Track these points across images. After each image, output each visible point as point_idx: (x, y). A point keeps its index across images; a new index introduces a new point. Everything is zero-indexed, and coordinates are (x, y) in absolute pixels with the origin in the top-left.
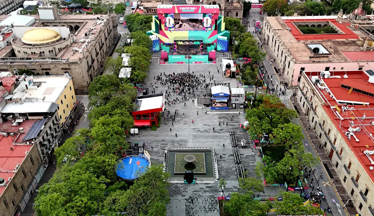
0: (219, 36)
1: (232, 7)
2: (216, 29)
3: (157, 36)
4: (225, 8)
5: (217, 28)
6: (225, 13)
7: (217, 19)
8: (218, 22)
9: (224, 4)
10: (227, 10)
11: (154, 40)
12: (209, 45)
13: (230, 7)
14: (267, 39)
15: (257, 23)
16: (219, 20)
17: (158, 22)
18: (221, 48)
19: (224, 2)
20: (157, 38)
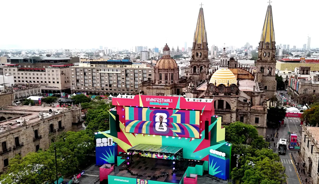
2: (207, 137)
4: (237, 110)
5: (210, 137)
6: (237, 116)
7: (210, 121)
9: (235, 104)
10: (240, 113)
13: (246, 108)
14: (308, 164)
15: (292, 136)
16: (212, 123)
18: (216, 171)
19: (235, 101)
20: (110, 144)
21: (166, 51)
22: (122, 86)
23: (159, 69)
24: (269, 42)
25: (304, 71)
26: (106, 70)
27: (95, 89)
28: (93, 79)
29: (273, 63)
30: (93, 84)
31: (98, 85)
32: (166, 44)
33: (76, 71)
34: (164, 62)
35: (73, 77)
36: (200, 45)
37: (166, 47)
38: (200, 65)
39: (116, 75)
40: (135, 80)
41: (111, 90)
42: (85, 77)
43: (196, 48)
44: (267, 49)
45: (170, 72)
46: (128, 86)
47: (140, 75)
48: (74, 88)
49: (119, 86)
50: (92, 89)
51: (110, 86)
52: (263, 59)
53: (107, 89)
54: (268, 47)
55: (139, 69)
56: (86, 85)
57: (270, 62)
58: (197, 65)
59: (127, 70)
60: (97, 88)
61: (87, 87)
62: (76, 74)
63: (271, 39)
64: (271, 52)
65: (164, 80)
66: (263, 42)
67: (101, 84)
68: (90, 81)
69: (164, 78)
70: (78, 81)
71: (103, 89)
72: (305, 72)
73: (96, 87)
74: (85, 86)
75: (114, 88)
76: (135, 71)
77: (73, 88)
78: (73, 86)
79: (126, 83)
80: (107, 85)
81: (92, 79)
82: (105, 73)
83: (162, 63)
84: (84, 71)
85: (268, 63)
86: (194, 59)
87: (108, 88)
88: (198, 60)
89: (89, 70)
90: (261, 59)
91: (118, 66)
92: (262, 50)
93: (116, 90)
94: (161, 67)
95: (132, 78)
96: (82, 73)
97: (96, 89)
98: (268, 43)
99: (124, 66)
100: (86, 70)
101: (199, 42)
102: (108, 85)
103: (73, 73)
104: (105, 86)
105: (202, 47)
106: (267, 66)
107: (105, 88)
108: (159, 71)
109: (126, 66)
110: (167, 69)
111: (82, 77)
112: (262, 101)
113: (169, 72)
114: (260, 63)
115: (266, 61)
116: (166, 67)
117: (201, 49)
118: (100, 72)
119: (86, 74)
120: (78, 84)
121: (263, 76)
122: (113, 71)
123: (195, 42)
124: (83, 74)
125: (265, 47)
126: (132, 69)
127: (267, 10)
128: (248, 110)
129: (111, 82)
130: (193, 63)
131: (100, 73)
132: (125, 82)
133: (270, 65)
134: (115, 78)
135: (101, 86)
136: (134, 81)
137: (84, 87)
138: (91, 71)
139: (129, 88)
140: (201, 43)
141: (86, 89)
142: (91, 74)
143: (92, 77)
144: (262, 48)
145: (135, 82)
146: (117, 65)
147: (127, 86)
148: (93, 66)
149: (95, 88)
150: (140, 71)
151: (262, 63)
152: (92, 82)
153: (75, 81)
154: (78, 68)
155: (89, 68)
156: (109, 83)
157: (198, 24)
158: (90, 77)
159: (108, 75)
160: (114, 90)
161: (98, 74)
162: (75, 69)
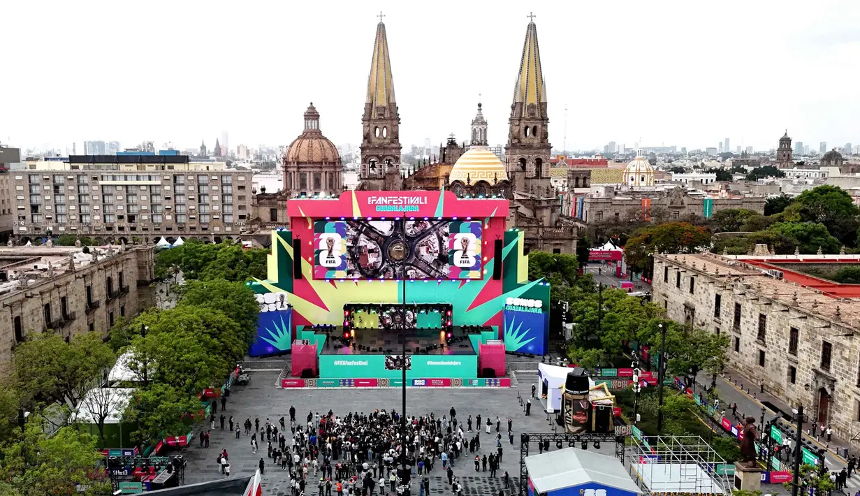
0: (513, 300)
1: (540, 230)
2: (496, 276)
3: (282, 297)
5: (503, 273)
8: (506, 251)
9: (513, 222)
11: (272, 309)
12: (477, 330)
13: (534, 231)
16: (507, 244)
17: (290, 250)
18: (521, 341)
19: (512, 215)
20: (282, 306)
21: (313, 119)
22: (164, 219)
23: (298, 163)
24: (536, 103)
25: (577, 179)
26: (117, 178)
27: (86, 229)
28: (80, 201)
29: (544, 151)
30: (81, 216)
31: (97, 218)
32: (311, 103)
33: (30, 182)
34: (310, 147)
35: (19, 198)
36: (383, 109)
37: (311, 111)
38: (384, 156)
39: (149, 190)
40: (200, 201)
41: (133, 229)
42: (58, 198)
43: (375, 115)
44: (532, 118)
45: (327, 170)
46: (182, 219)
47: (215, 188)
48: (24, 229)
49: (155, 218)
50: (79, 228)
51: (131, 218)
52: (523, 141)
53: (121, 229)
54: (533, 114)
55: (212, 174)
56: (59, 218)
57: (538, 148)
58: (377, 156)
59: (179, 175)
60: (94, 224)
61: (62, 224)
62: (31, 191)
63: (539, 98)
64: (539, 126)
65: (312, 188)
66: (522, 104)
67: (104, 216)
68: (72, 207)
69: (312, 183)
70: (35, 208)
71: (109, 229)
72: (581, 181)
73: (90, 223)
74: (57, 221)
75: (142, 224)
76: (201, 178)
77: (21, 229)
78: (22, 223)
79: (175, 211)
80: (121, 217)
81: (77, 203)
82: (116, 185)
83: (306, 148)
84: (54, 181)
85: (535, 149)
86: (369, 142)
87: (125, 223)
88: (380, 145)
89: (69, 177)
90: (519, 142)
91: (150, 168)
92: (520, 120)
93: (147, 229)
94: (303, 158)
95: (193, 197)
96: (47, 188)
97: (90, 228)
98: (532, 106)
99: (166, 166)
100: (60, 180)
101: (381, 102)
102: (126, 217)
103: (19, 188)
104: (116, 220)
105: (387, 115)
106: (534, 157)
107: (116, 225)
108: (299, 168)
109: (172, 168)
110: (320, 161)
111: (47, 198)
112: (554, 220)
113: (324, 170)
114: (518, 151)
115: (530, 147)
116: (317, 158)
117: (385, 119)
118: (101, 183)
119: (61, 189)
120: (35, 218)
121: (526, 178)
122: (137, 180)
123: (370, 102)
124: (52, 189)
125: (527, 115)
126: (193, 173)
127: (525, 34)
128: (538, 233)
129: (134, 210)
130: (368, 151)
131: (102, 186)
132: (173, 209)
133: (539, 153)
134: (144, 198)
135: (105, 221)
136: (197, 204)
137: (55, 224)
138: (76, 181)
139: (184, 224)
140: (385, 104)
141: (61, 229)
142: (77, 189)
143: (77, 198)
144: (521, 117)
145: (202, 208)
146: (147, 165)
147: (179, 218)
148: (77, 167)
149: (89, 226)
150: (214, 178)
151: (521, 151)
152: (78, 212)
153: (29, 208)
154: (37, 174)
155: (69, 173)
156: (128, 211)
157: (376, 59)
158: (72, 198)
159: (125, 189)
160: (144, 229)
161: (95, 188)
162: (27, 176)
